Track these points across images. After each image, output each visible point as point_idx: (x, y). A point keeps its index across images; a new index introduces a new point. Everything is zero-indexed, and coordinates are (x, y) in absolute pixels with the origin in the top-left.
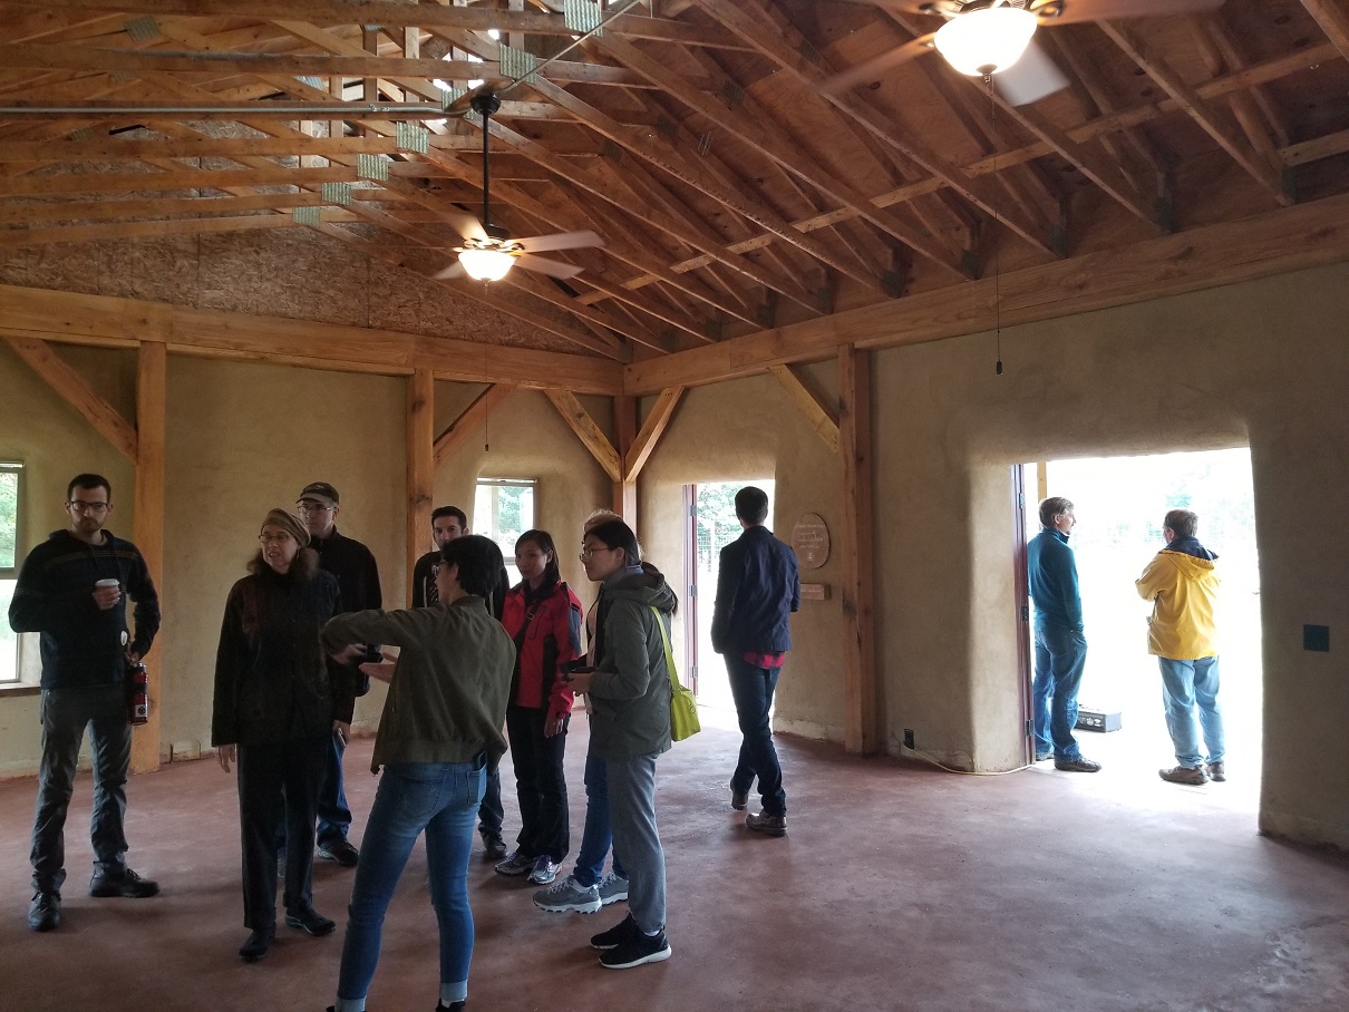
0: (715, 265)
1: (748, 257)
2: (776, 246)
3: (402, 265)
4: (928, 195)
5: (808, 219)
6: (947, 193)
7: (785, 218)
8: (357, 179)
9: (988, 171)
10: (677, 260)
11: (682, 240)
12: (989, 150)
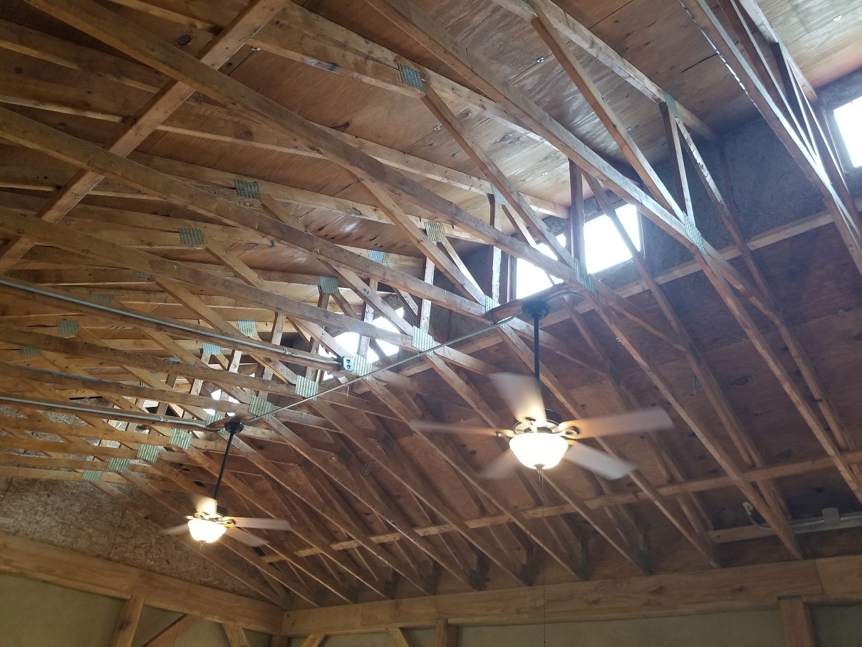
0: (360, 548)
1: (384, 547)
2: (402, 542)
3: (147, 518)
4: (501, 525)
5: (425, 527)
6: (513, 526)
7: (411, 524)
8: (136, 458)
9: (538, 516)
10: (336, 540)
11: (343, 530)
12: (539, 503)
